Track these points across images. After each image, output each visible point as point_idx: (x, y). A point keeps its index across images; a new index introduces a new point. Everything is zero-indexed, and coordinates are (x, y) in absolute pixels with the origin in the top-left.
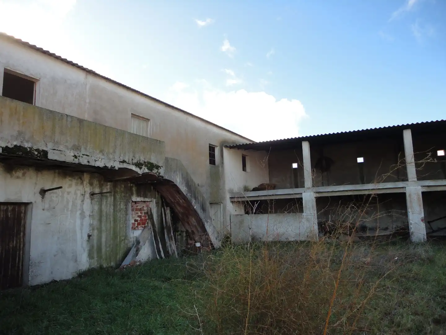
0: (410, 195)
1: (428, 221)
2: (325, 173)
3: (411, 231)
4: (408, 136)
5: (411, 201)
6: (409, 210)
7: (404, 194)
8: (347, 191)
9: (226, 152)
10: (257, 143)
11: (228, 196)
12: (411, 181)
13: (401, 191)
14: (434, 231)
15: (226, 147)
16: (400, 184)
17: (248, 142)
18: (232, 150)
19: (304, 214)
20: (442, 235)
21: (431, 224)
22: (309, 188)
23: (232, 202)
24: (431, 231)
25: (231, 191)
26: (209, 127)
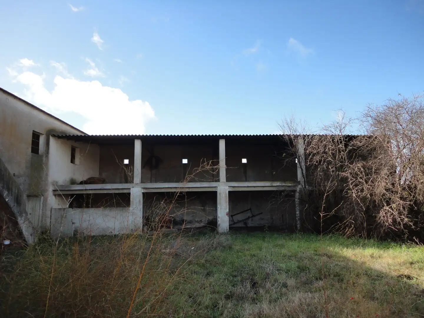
0: (220, 194)
1: (231, 215)
2: (154, 171)
3: (219, 223)
4: (222, 144)
5: (220, 199)
6: (219, 206)
7: (215, 193)
8: (171, 188)
9: (52, 141)
10: (89, 136)
11: (51, 189)
12: (221, 182)
13: (214, 190)
14: (235, 223)
15: (54, 136)
16: (214, 184)
17: (79, 134)
18: (60, 141)
19: (131, 208)
20: (240, 226)
21: (234, 217)
22: (137, 184)
23: (55, 195)
24: (233, 223)
25: (55, 183)
26: (36, 112)
